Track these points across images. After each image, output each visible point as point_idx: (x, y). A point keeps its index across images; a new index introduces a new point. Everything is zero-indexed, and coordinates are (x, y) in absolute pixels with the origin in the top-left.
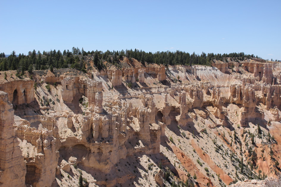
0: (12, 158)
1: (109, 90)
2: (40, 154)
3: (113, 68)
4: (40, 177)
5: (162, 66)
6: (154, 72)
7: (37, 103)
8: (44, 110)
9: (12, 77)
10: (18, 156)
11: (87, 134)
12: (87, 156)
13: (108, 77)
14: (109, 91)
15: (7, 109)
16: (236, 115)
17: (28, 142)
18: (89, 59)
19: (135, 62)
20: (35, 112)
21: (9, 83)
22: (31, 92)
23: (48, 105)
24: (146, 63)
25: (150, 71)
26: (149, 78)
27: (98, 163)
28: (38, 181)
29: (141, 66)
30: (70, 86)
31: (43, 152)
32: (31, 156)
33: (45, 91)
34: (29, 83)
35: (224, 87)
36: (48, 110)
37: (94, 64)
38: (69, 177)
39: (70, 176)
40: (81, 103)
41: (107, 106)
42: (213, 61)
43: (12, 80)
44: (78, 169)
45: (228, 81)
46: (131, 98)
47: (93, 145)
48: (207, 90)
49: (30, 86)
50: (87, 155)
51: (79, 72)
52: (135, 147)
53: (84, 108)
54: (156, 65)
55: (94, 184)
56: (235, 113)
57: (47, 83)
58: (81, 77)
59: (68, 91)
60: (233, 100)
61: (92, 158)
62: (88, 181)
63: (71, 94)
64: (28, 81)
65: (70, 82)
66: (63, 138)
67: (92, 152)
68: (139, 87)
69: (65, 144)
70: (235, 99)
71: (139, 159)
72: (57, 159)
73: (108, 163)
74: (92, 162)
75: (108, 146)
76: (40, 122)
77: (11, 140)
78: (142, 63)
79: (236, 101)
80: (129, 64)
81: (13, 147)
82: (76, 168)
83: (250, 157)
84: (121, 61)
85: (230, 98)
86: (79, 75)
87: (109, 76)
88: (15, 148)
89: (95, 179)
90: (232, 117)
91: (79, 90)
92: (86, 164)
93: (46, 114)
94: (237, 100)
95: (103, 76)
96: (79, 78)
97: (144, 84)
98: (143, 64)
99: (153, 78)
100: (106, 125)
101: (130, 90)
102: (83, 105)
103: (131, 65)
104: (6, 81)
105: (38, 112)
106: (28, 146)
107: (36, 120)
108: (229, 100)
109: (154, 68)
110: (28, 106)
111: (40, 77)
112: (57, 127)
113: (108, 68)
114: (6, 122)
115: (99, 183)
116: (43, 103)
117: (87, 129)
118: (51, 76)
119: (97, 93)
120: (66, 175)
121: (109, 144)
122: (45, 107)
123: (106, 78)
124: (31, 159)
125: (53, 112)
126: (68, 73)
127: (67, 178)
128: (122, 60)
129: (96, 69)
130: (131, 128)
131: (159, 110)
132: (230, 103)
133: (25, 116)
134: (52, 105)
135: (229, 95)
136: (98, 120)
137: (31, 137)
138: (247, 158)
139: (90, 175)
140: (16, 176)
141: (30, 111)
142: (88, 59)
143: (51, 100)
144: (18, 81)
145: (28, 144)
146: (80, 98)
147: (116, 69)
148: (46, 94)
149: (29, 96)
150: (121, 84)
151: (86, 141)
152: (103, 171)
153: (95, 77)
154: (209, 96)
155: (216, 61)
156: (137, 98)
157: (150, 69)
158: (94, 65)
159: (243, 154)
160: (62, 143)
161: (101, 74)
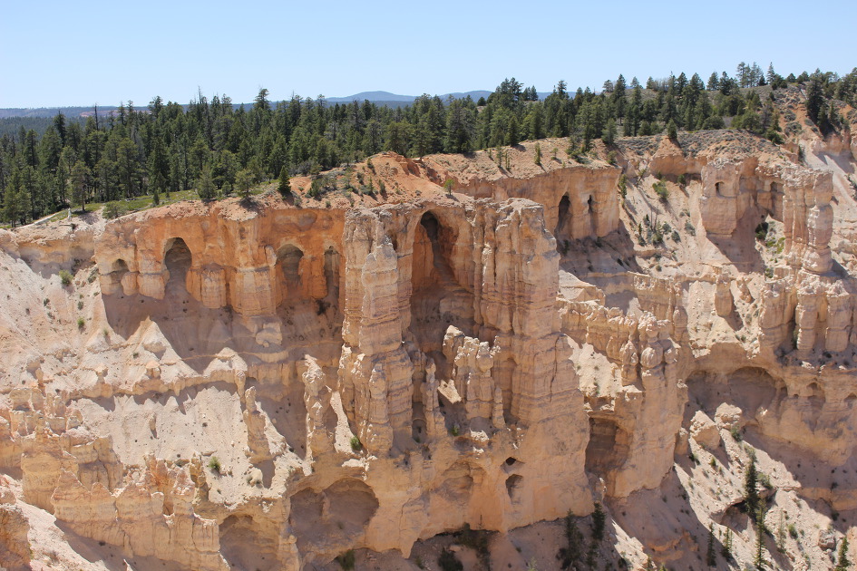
0: (551, 395)
2: (631, 389)
4: (627, 457)
7: (627, 235)
8: (647, 257)
9: (555, 159)
10: (566, 388)
11: (779, 336)
12: (773, 407)
13: (852, 158)
14: (854, 203)
15: (539, 251)
17: (597, 350)
18: (792, 98)
20: (619, 261)
21: (546, 175)
22: (609, 203)
23: (659, 242)
27: (807, 429)
28: (621, 468)
30: (729, 186)
31: (639, 382)
32: (603, 393)
33: (651, 202)
34: (605, 174)
36: (658, 257)
37: (809, 114)
38: (713, 464)
39: (718, 463)
40: (761, 238)
41: (846, 252)
43: (556, 166)
44: (744, 443)
47: (795, 373)
49: (607, 184)
50: (774, 402)
51: (757, 140)
53: (770, 256)
55: (792, 495)
57: (659, 176)
58: (763, 157)
59: (721, 200)
61: (791, 415)
62: (773, 483)
63: (729, 210)
64: (601, 170)
65: (728, 173)
66: (700, 344)
67: (791, 394)
69: (708, 365)
72: (679, 406)
73: (840, 433)
74: (788, 426)
75: (845, 378)
76: (633, 294)
77: (550, 343)
81: (555, 362)
82: (737, 438)
86: (757, 150)
88: (560, 367)
89: (796, 478)
91: (755, 198)
92: (770, 430)
93: (653, 270)
95: (837, 154)
96: (756, 160)
100: (839, 310)
102: (766, 245)
104: (539, 171)
105: (629, 262)
106: (596, 362)
107: (622, 287)
110: (599, 245)
111: (637, 158)
112: (683, 310)
113: (852, 128)
114: (538, 289)
115: (808, 492)
116: (644, 236)
117: (778, 322)
118: (671, 156)
119: (815, 209)
120: (705, 458)
121: (848, 373)
122: (651, 247)
123: (847, 159)
124: (604, 400)
125: (674, 263)
126: (723, 144)
127: (710, 468)
129: (814, 130)
133: (591, 274)
134: (669, 244)
136: (816, 296)
137: (607, 337)
139: (780, 466)
140: (561, 447)
141: (605, 258)
142: (788, 100)
143: (667, 228)
144: (572, 170)
145: (596, 355)
146: (758, 222)
148: (653, 208)
149: (604, 216)
151: (772, 357)
152: (824, 458)
153: (811, 158)
158: (807, 118)
160: (698, 361)
161: (829, 148)
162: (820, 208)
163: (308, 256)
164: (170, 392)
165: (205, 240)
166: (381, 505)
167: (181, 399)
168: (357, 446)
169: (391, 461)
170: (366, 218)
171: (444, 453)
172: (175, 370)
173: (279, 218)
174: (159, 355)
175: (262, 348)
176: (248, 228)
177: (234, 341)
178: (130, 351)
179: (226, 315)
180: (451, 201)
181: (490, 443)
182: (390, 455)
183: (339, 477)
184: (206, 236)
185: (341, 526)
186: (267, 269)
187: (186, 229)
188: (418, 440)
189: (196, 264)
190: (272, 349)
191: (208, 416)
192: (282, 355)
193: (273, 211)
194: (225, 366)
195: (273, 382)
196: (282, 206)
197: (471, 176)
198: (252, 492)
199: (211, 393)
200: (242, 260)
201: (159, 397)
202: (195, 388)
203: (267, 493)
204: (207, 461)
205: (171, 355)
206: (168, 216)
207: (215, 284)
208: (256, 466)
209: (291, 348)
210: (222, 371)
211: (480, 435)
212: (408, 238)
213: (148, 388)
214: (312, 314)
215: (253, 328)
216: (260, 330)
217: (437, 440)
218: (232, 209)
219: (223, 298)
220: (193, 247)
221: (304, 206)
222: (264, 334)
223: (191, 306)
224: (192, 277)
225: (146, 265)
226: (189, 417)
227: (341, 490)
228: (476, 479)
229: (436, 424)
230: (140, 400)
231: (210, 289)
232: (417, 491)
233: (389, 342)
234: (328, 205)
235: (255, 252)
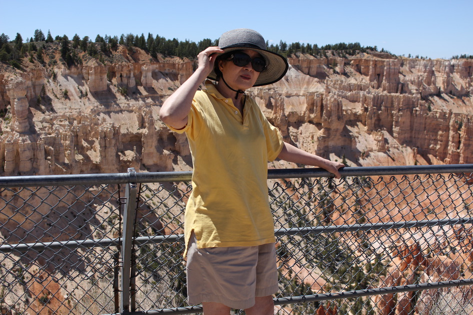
1: (80, 98)
3: (92, 63)
5: (186, 61)
6: (174, 71)
13: (83, 78)
14: (79, 100)
16: (311, 142)
18: (55, 47)
19: (140, 53)
24: (160, 56)
25: (167, 69)
26: (162, 81)
27: (10, 212)
29: (151, 60)
35: (298, 96)
37: (62, 56)
40: (2, 116)
41: (46, 122)
42: (295, 55)
45: (305, 86)
46: (121, 111)
48: (267, 102)
52: (91, 189)
53: (5, 125)
54: (177, 60)
56: (310, 138)
58: (6, 74)
60: (309, 117)
68: (140, 94)
70: (312, 116)
71: (96, 207)
73: (27, 212)
74: (3, 212)
78: (152, 55)
79: (313, 119)
80: (127, 58)
83: (322, 209)
84: (114, 53)
85: (305, 113)
86: (4, 71)
87: (85, 76)
89: (5, 237)
90: (305, 145)
91: (2, 96)
94: (315, 117)
95: (76, 76)
96: (3, 76)
97: (151, 90)
98: (155, 57)
99: (172, 80)
100: (25, 151)
101: (122, 100)
102: (5, 120)
103: (130, 58)
108: (304, 116)
109: (174, 65)
113: (84, 63)
123: (80, 79)
128: (116, 51)
129: (63, 64)
130: (87, 158)
131: (170, 132)
132: (304, 122)
135: (303, 109)
136: (13, 144)
138: (316, 210)
142: (52, 48)
147: (97, 65)
150: (106, 88)
152: (20, 226)
153: (60, 78)
154: (270, 110)
155: (301, 55)
156: (131, 111)
157: (166, 65)
158: (61, 58)
159: (311, 204)
161: (71, 73)
162: (18, 99)
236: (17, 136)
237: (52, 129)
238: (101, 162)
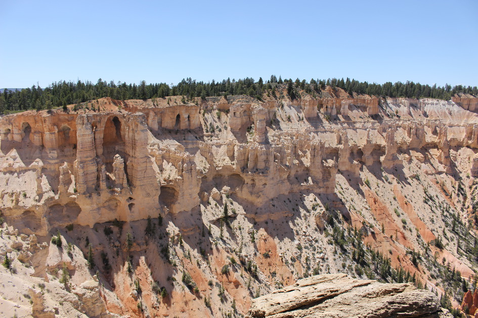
0: (144, 177)
1: (298, 121)
2: (180, 177)
3: (308, 98)
4: (177, 200)
5: (373, 98)
6: (364, 104)
7: (202, 129)
8: (208, 136)
9: (175, 102)
10: (150, 175)
11: (243, 163)
12: (240, 187)
13: (301, 108)
14: (298, 123)
15: (139, 129)
16: (468, 162)
17: (173, 165)
18: (283, 87)
19: (341, 92)
20: (196, 137)
21: (170, 107)
22: (195, 118)
23: (213, 131)
24: (354, 94)
25: (359, 103)
26: (356, 111)
27: (250, 194)
28: (174, 204)
29: (348, 97)
30: (238, 113)
31: (182, 176)
32: (171, 179)
33: (215, 118)
34: (193, 108)
35: (459, 126)
36: (212, 136)
37: (288, 93)
38: (216, 205)
39: (218, 205)
40: (248, 131)
41: (276, 137)
42: (458, 95)
43: (175, 104)
44: (230, 199)
45: (465, 119)
46: (326, 132)
47: (246, 175)
48: (433, 130)
49: (194, 111)
50: (241, 185)
51: (252, 98)
52: (302, 184)
53: (250, 138)
54: (367, 97)
55: (243, 216)
56: (467, 159)
57: (220, 110)
58: (253, 104)
59: (235, 118)
60: (467, 143)
61: (245, 189)
62: (237, 212)
63: (238, 122)
64: (192, 106)
65: (237, 109)
66: (219, 165)
67: (246, 183)
68: (339, 120)
69: (221, 173)
70: (470, 142)
71: (305, 197)
72: (198, 184)
73: (260, 196)
74: (244, 194)
75: (262, 178)
76: (198, 148)
77: (145, 160)
78: (349, 93)
79: (471, 144)
80: (332, 95)
81: (146, 167)
82: (228, 197)
83: (474, 215)
84: (322, 91)
85: (464, 140)
86: (251, 102)
87: (303, 106)
88: (148, 168)
89: (245, 211)
90: (462, 164)
91: (250, 118)
92: (239, 195)
93: (209, 141)
94: (472, 143)
95: (296, 106)
96: (251, 105)
97: (347, 118)
98: (351, 94)
99: (362, 111)
100: (261, 155)
101: (326, 123)
102: (250, 134)
103: (334, 95)
104: (168, 106)
105: (201, 138)
106: (171, 169)
107: (195, 146)
108: (463, 142)
109: (364, 100)
110: (190, 132)
111: (213, 104)
112: (212, 153)
113: (302, 97)
114: (139, 141)
115: (248, 215)
116: (208, 129)
117: (242, 159)
118: (224, 103)
119: (258, 121)
120: (213, 203)
121: (263, 176)
122: (210, 133)
123: (299, 108)
124: (171, 181)
125: (217, 139)
126: (240, 100)
127: (215, 206)
128: (324, 90)
129: (288, 98)
130: (301, 162)
131: (359, 148)
132: (462, 147)
133: (184, 141)
134: (217, 132)
135: (462, 136)
136: (254, 150)
137: (176, 160)
138: (468, 215)
139: (241, 207)
140: (148, 195)
141: (191, 136)
143: (217, 127)
144: (180, 106)
145: (172, 166)
146: (249, 126)
147: (311, 99)
148: (214, 121)
149: (193, 122)
150: (316, 115)
151: (240, 170)
152: (255, 204)
153: (286, 107)
154: (435, 136)
155: (463, 95)
156: (333, 132)
157: (359, 101)
159: (465, 210)
160: (217, 171)
161: (293, 104)
162: (260, 121)
163: (72, 130)
164: (16, 171)
165: (36, 123)
166: (82, 210)
167: (19, 174)
168: (76, 191)
169: (84, 196)
170: (83, 117)
171: (105, 195)
172: (19, 164)
173: (61, 117)
174: (14, 159)
175: (50, 159)
176: (47, 119)
177: (42, 156)
178: (6, 158)
179: (41, 148)
180: (119, 113)
181: (121, 192)
182: (84, 194)
183: (69, 201)
184: (36, 122)
185: (68, 217)
186: (54, 133)
187: (29, 119)
188: (96, 190)
189: (33, 131)
190: (53, 159)
191: (27, 179)
192: (56, 161)
193: (59, 114)
194: (36, 164)
195: (53, 170)
196: (63, 113)
197: (143, 107)
198: (34, 203)
199: (31, 172)
200: (45, 130)
201: (12, 173)
202: (26, 171)
203: (38, 204)
204: (22, 193)
205: (19, 159)
206: (23, 115)
207: (37, 138)
208: (38, 195)
209: (61, 159)
210: (35, 165)
211: (118, 190)
212: (102, 124)
213: (8, 170)
214: (71, 149)
215: (48, 152)
216: (50, 153)
217: (103, 190)
218: (44, 113)
219: (41, 142)
220: (32, 125)
221: (70, 113)
222: (51, 154)
223: (30, 145)
224: (31, 135)
225: (15, 131)
226: (20, 179)
227: (72, 205)
228: (118, 204)
229: (103, 185)
230: (5, 173)
231: (36, 139)
232: (95, 206)
233: (87, 157)
234: (77, 113)
235: (50, 127)
236: (257, 145)
237: (280, 141)
238: (311, 166)
